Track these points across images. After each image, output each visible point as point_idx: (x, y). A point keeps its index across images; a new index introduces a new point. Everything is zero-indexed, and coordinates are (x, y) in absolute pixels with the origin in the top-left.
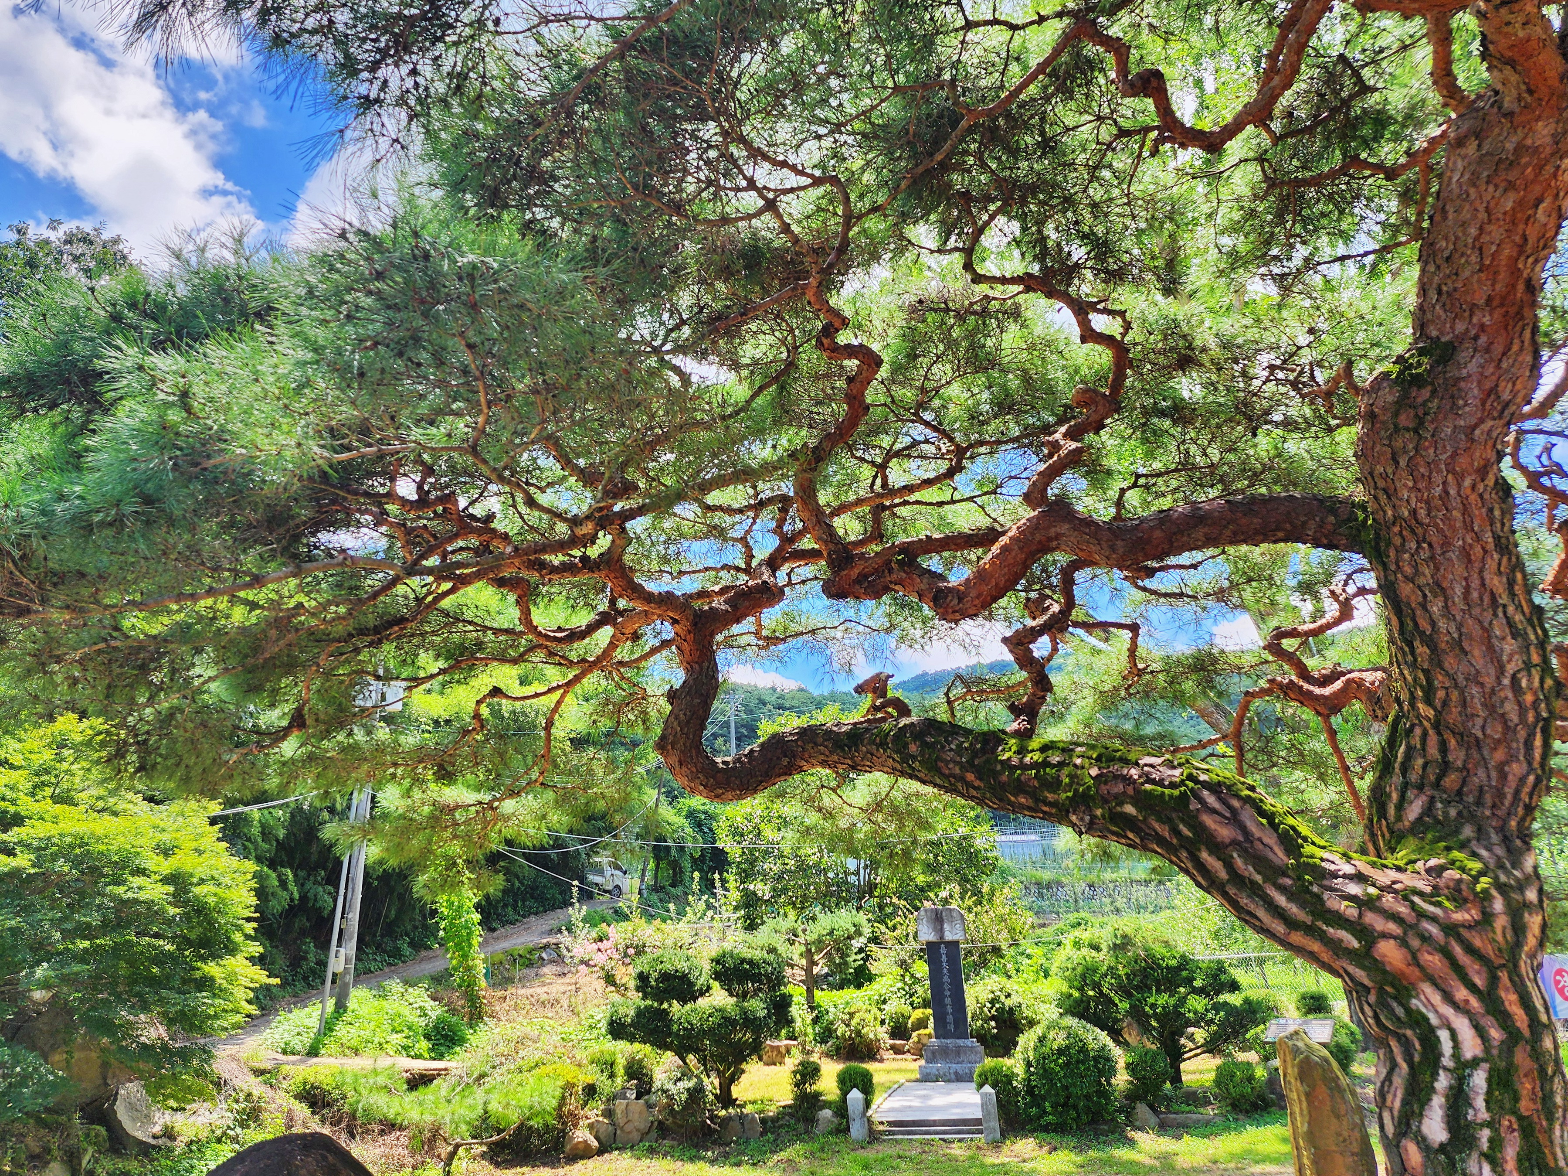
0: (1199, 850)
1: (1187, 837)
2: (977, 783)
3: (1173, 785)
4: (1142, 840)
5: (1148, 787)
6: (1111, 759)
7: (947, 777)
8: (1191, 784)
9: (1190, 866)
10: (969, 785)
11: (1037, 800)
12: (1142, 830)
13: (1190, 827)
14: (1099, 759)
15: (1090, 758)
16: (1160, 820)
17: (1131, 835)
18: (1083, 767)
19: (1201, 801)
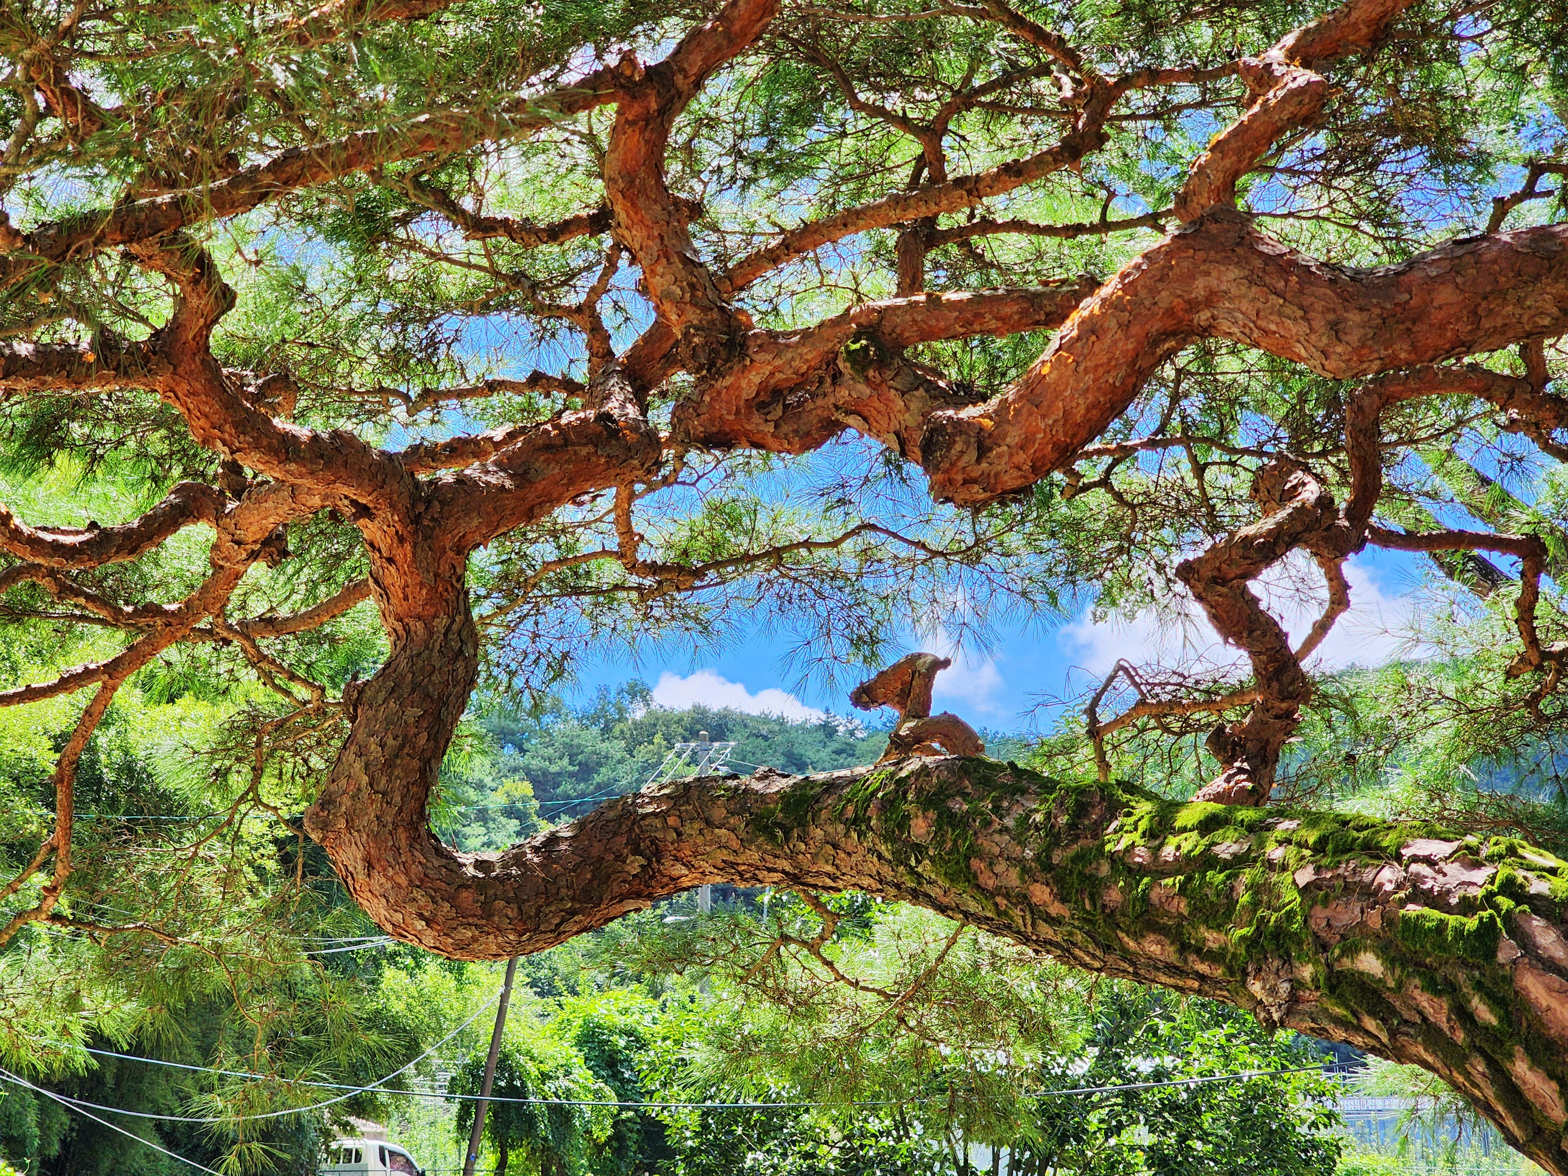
0: (1510, 1056)
1: (1487, 1028)
2: (1056, 908)
3: (1467, 907)
4: (1393, 1034)
5: (1413, 910)
6: (1345, 848)
7: (989, 895)
8: (1505, 903)
9: (1490, 1092)
10: (1037, 913)
11: (1184, 948)
12: (1394, 1012)
13: (1496, 1001)
14: (1319, 847)
15: (1301, 845)
16: (1432, 987)
17: (1370, 1024)
18: (1284, 868)
19: (1526, 942)
